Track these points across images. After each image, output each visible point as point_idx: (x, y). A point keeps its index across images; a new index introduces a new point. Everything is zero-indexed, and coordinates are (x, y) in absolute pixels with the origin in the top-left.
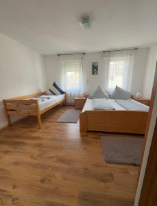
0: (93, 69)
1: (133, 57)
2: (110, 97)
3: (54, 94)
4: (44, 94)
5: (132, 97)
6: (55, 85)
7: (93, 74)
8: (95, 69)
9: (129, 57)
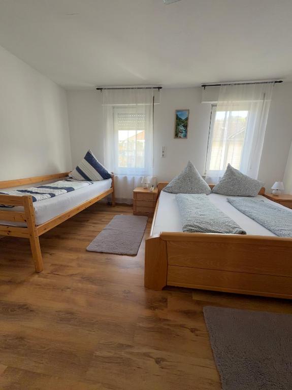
0: (177, 125)
1: (268, 101)
2: (214, 190)
3: (87, 179)
4: (65, 177)
5: (262, 193)
6: (89, 158)
7: (177, 135)
8: (181, 125)
9: (260, 101)
